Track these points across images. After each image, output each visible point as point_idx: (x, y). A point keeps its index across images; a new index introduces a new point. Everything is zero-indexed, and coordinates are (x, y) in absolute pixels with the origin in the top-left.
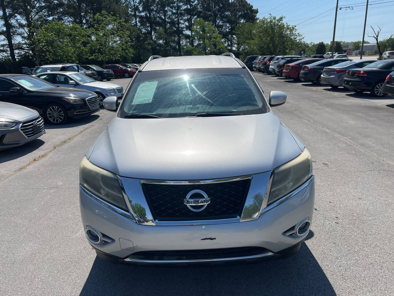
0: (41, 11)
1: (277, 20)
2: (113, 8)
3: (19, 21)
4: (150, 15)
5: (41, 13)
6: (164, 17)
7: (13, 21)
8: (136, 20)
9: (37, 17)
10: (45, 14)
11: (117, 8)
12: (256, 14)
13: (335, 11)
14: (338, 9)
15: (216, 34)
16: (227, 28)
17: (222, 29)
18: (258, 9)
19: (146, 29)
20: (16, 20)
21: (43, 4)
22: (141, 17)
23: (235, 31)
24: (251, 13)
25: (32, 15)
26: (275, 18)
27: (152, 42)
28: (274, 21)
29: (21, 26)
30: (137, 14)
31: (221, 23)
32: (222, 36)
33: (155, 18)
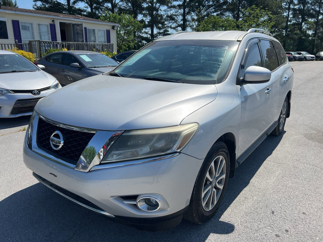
0: (209, 9)
2: (267, 3)
3: (193, 17)
4: (304, 8)
5: (209, 10)
6: (318, 9)
7: (189, 17)
8: (289, 13)
9: (205, 13)
10: (211, 11)
11: (271, 3)
19: (298, 20)
20: (192, 16)
21: (211, 3)
22: (294, 10)
25: (202, 12)
27: (298, 33)
29: (193, 20)
30: (292, 6)
33: (309, 11)
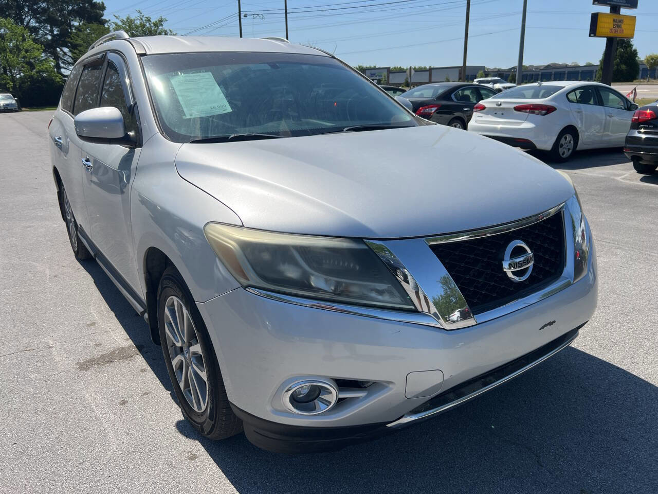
1: (153, 23)
12: (103, 11)
13: (238, 18)
14: (242, 16)
15: (29, 43)
16: (47, 33)
17: (37, 35)
18: (104, 2)
23: (72, 39)
24: (91, 8)
26: (149, 20)
28: (148, 25)
31: (33, 23)
32: (44, 48)
